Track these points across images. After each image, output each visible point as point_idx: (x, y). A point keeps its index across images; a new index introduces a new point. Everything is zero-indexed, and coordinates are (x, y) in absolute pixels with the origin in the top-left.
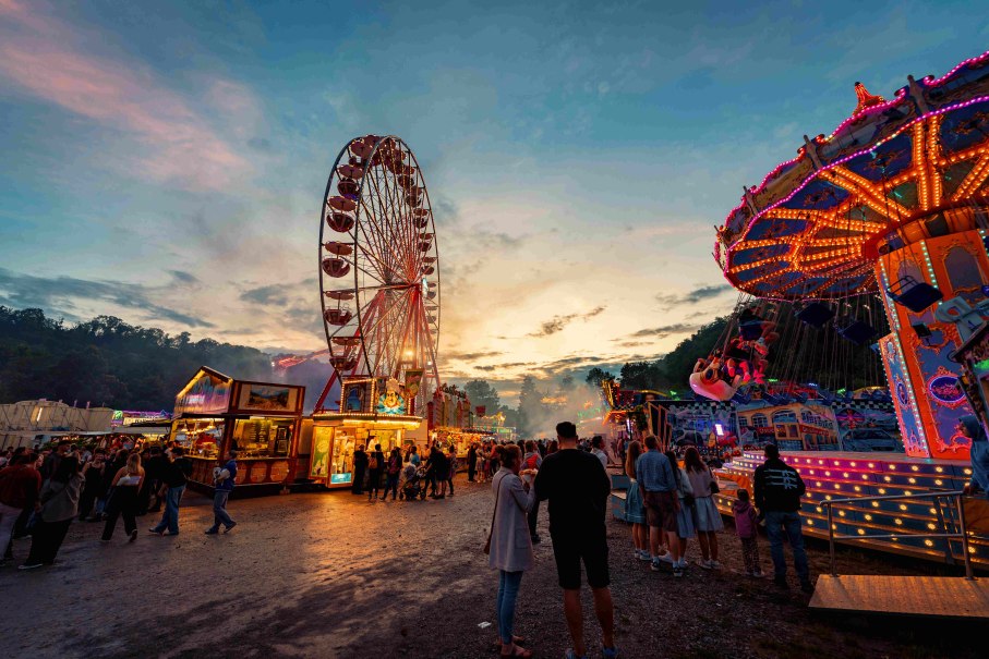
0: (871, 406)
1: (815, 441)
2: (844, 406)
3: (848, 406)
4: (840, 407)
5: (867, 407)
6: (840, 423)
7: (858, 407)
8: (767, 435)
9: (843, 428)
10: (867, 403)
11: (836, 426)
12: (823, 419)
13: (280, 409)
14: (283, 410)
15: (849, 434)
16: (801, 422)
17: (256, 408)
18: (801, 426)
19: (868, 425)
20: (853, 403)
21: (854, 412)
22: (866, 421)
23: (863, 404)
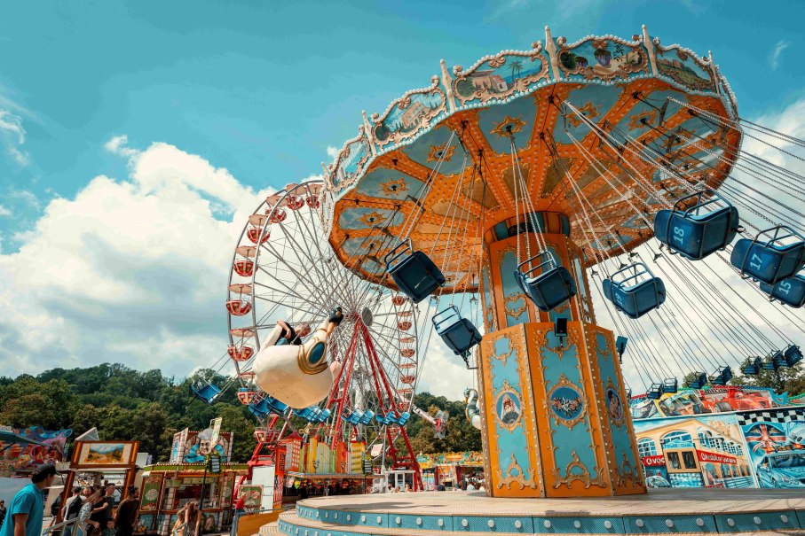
0: (794, 418)
1: (719, 473)
2: (754, 420)
3: (760, 419)
4: (749, 422)
5: (788, 419)
6: (751, 446)
7: (774, 421)
8: (656, 466)
9: (758, 453)
10: (786, 414)
11: (745, 449)
12: (727, 441)
13: (114, 462)
14: (117, 463)
15: (766, 460)
16: (699, 447)
17: (93, 463)
18: (699, 452)
19: (791, 446)
20: (767, 415)
21: (769, 428)
22: (788, 440)
23: (780, 415)
